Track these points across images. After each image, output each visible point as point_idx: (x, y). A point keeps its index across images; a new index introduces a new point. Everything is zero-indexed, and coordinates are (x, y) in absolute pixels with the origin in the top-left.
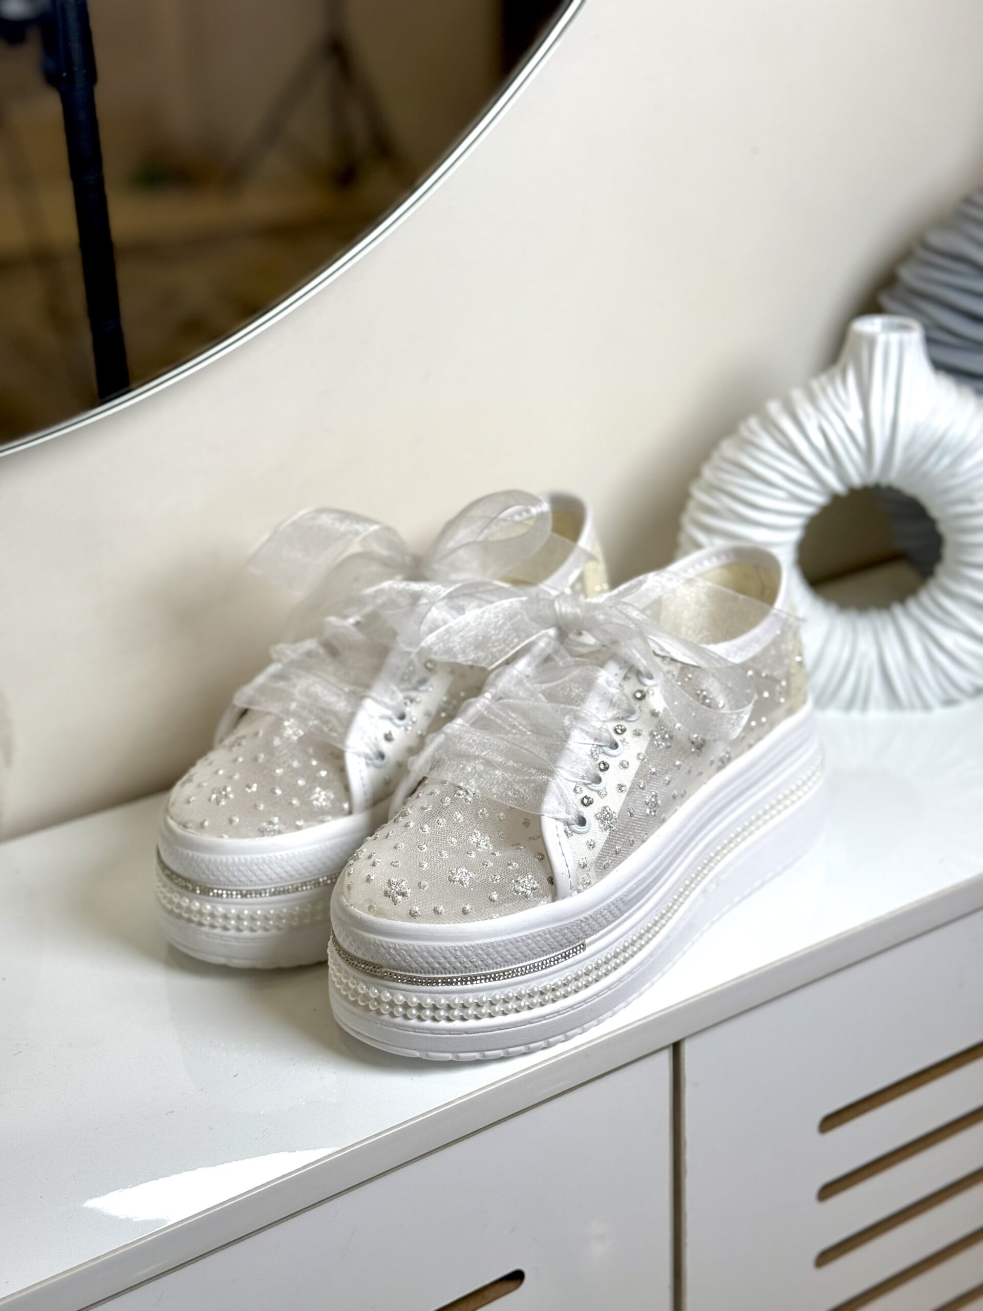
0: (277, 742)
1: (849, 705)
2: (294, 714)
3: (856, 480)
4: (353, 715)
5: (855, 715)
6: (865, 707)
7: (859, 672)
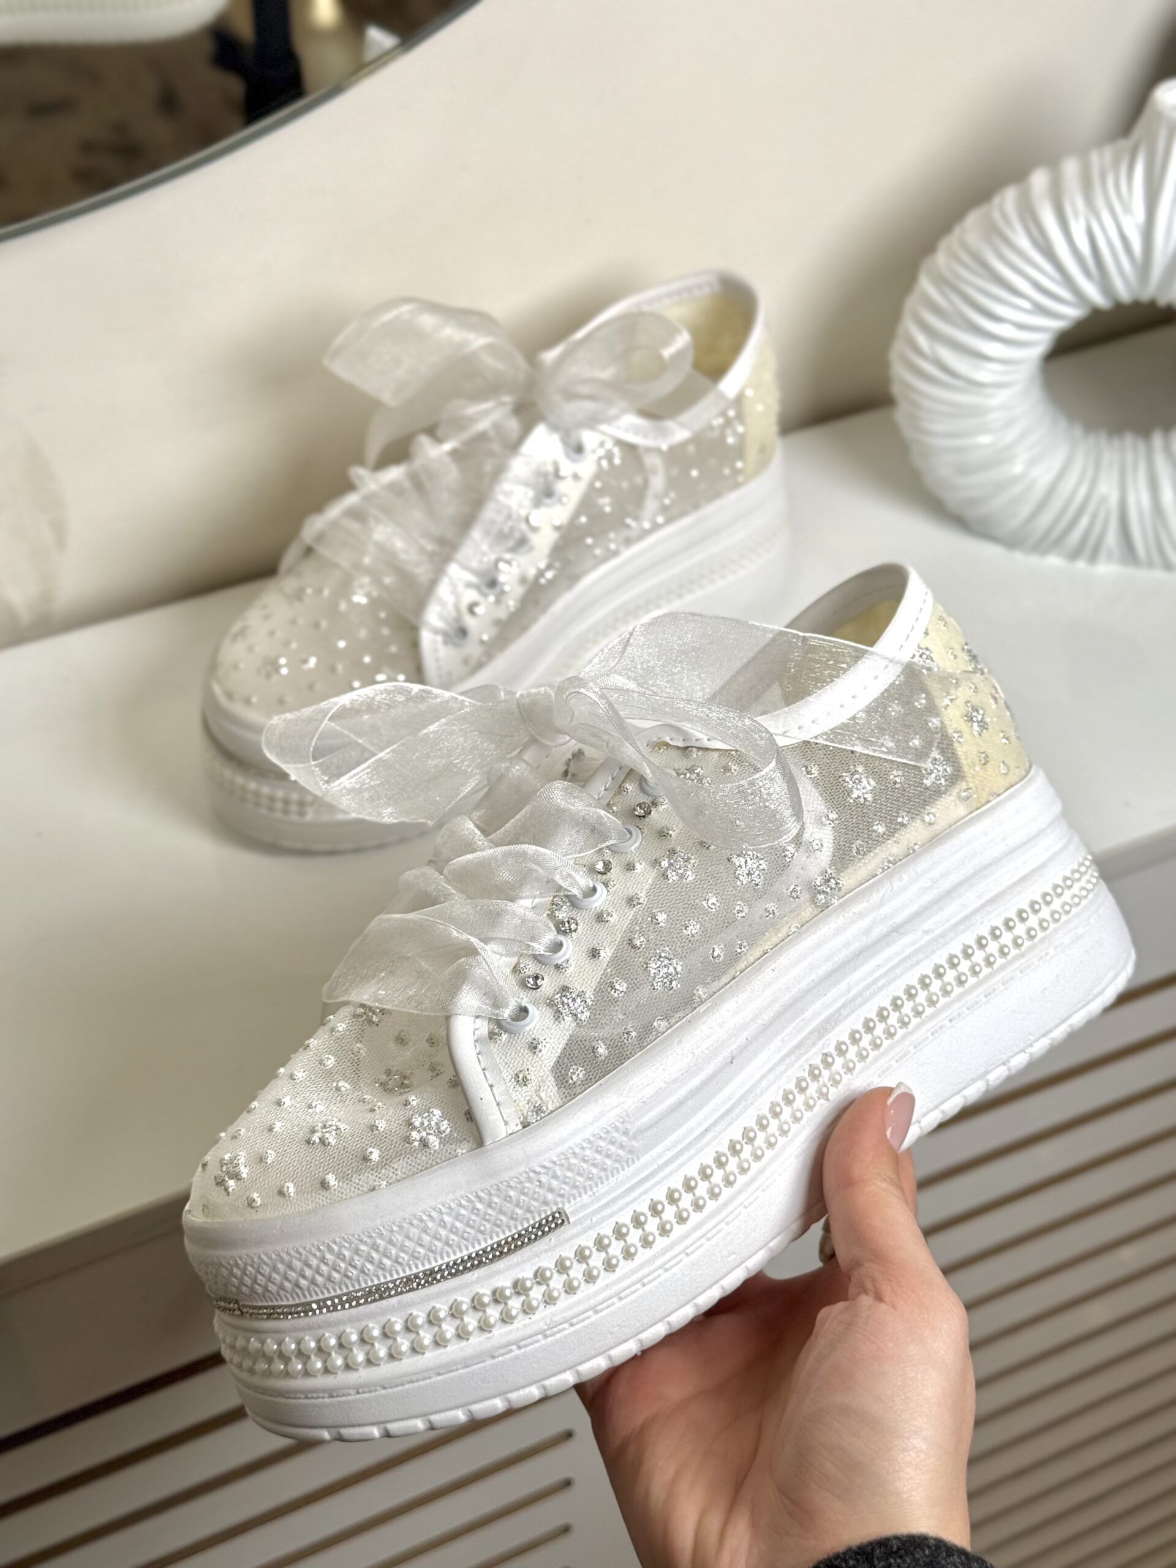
0: (343, 606)
1: (1075, 554)
2: (368, 571)
3: (1124, 294)
4: (433, 583)
5: (1081, 565)
6: (1093, 558)
7: (1094, 517)
